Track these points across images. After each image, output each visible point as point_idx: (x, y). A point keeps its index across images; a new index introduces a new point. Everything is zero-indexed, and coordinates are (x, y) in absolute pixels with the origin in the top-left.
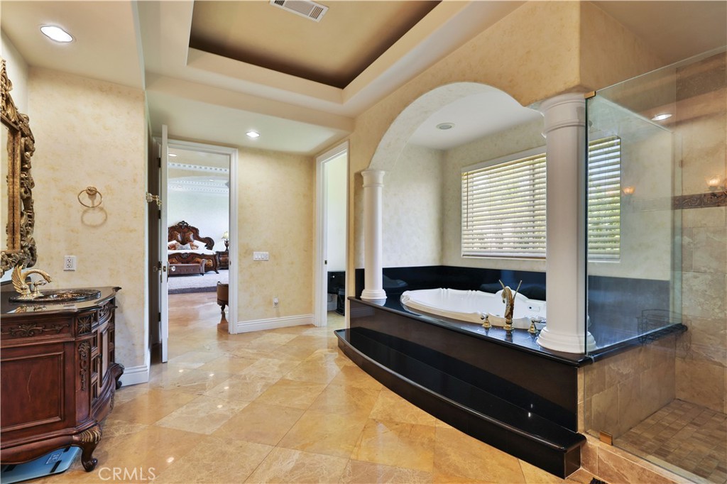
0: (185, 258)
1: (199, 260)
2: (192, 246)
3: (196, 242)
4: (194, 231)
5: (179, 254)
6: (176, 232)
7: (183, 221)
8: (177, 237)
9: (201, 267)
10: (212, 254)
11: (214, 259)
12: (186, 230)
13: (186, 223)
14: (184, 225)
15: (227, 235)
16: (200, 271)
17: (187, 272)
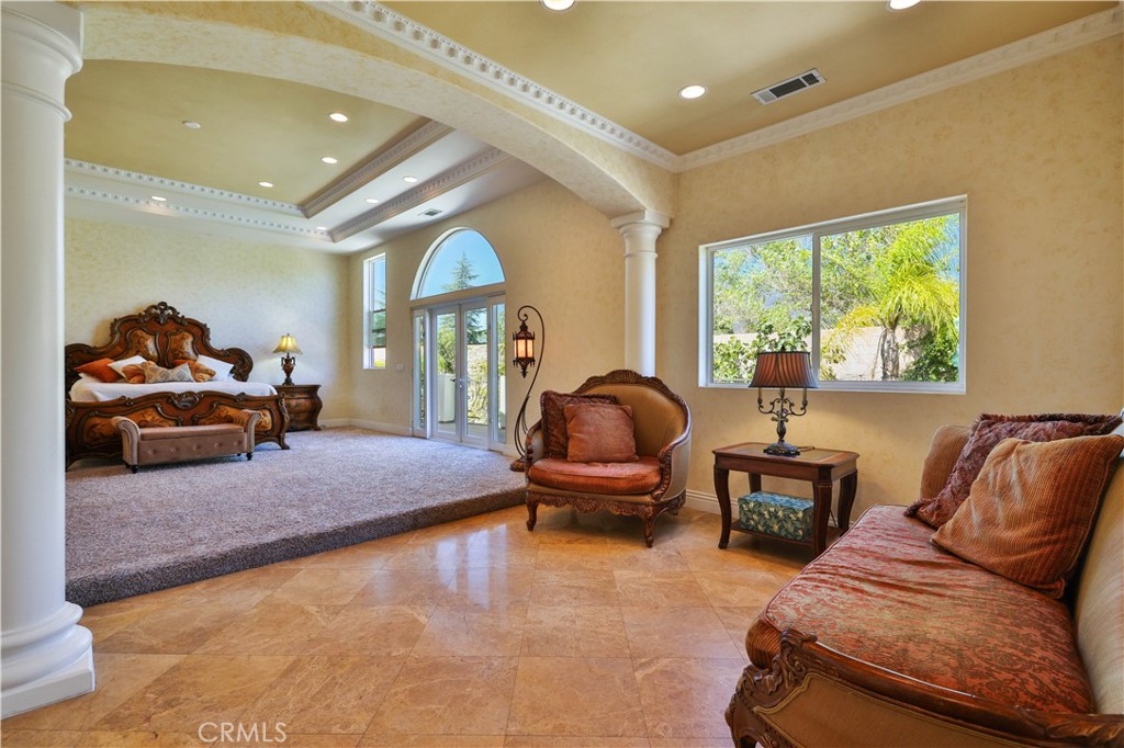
0: (186, 409)
1: (232, 412)
2: (196, 370)
3: (205, 361)
4: (195, 330)
5: (167, 397)
6: (139, 332)
7: (164, 304)
8: (146, 347)
9: (246, 435)
10: (268, 394)
11: (274, 407)
12: (171, 327)
13: (171, 308)
14: (166, 312)
15: (289, 343)
16: (243, 447)
17: (199, 453)
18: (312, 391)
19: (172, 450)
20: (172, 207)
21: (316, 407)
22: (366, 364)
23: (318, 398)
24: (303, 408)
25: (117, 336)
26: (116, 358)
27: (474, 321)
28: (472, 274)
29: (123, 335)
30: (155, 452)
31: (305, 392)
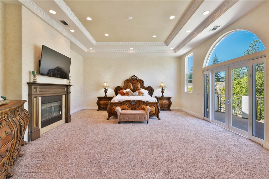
0: (133, 105)
2: (139, 93)
3: (142, 90)
4: (141, 82)
5: (128, 102)
6: (130, 83)
7: (134, 76)
8: (131, 86)
9: (146, 116)
10: (154, 102)
11: (156, 106)
12: (136, 81)
13: (136, 77)
14: (135, 78)
15: (163, 84)
16: (146, 119)
17: (134, 120)
18: (169, 99)
19: (128, 118)
20: (134, 50)
21: (170, 104)
22: (186, 90)
23: (171, 101)
24: (166, 104)
25: (125, 84)
26: (125, 89)
27: (219, 74)
28: (218, 60)
29: (126, 84)
30: (123, 118)
31: (167, 99)
